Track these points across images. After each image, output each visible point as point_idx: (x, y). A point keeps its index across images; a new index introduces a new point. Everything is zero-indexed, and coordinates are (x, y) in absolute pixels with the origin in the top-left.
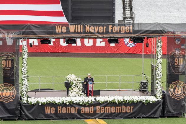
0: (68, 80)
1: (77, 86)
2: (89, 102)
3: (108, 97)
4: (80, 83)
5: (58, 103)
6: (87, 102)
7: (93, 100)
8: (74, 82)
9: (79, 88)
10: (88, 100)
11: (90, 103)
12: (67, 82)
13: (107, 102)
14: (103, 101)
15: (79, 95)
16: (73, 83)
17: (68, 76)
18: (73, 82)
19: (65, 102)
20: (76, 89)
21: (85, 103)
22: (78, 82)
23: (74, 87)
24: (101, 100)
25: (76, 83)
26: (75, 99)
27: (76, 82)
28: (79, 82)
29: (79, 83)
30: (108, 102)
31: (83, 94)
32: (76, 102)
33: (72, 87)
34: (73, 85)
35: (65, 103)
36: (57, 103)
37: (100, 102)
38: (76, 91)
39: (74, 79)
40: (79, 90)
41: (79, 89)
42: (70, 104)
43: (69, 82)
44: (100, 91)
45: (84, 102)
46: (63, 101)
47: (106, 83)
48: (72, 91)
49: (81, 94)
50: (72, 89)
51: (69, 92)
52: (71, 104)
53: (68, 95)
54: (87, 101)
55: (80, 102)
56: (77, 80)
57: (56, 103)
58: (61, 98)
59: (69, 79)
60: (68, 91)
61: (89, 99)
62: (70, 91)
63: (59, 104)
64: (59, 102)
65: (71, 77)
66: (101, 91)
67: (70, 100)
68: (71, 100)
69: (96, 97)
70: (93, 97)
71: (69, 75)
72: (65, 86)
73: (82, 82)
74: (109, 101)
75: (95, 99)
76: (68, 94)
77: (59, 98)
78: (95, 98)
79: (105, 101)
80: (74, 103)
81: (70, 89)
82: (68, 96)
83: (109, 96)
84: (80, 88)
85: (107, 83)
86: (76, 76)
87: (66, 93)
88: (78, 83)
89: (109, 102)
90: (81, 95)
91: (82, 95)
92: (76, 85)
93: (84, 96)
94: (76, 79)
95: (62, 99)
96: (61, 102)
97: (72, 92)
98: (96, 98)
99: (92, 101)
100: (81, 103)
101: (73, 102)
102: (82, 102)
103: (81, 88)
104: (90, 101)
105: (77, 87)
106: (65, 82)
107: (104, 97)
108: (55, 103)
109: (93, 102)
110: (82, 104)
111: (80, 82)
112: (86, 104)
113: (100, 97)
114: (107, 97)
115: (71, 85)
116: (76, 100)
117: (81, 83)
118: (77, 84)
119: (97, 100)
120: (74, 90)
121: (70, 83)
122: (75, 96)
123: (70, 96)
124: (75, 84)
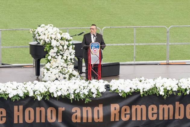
0: (38, 38)
1: (61, 53)
2: (93, 93)
3: (141, 81)
4: (68, 46)
5: (14, 96)
6: (87, 93)
7: (103, 89)
8: (54, 43)
9: (65, 58)
10: (89, 88)
11: (94, 96)
12: (35, 43)
13: (137, 92)
14: (127, 90)
15: (67, 76)
16: (51, 47)
17: (39, 29)
18: (52, 44)
19: (31, 94)
20: (60, 61)
21: (82, 96)
22: (63, 42)
23: (54, 58)
24: (123, 89)
25: (58, 47)
26: (56, 86)
27: (58, 44)
28: (67, 43)
29: (65, 47)
30: (139, 92)
31: (76, 73)
32: (59, 94)
33: (49, 58)
34: (52, 51)
35: (33, 98)
36: (10, 96)
37: (120, 95)
38: (58, 67)
39: (53, 37)
40: (65, 65)
41: (66, 61)
42: (43, 99)
43: (42, 43)
44: (118, 65)
45: (78, 95)
46: (26, 92)
47: (133, 46)
48: (48, 65)
49: (71, 74)
50: (49, 61)
51: (42, 69)
52: (47, 98)
53: (39, 77)
54: (88, 90)
55: (69, 94)
56: (62, 39)
57: (8, 98)
58: (21, 84)
59: (40, 37)
60: (38, 67)
61: (91, 86)
62: (43, 66)
63: (18, 99)
64: (18, 96)
65: (46, 32)
66: (121, 67)
67: (43, 91)
68: (46, 90)
69: (109, 82)
70: (101, 81)
71: (39, 26)
72: (31, 53)
73: (73, 44)
74: (141, 91)
75: (107, 87)
76: (38, 73)
77: (15, 84)
78: (106, 83)
79: (133, 90)
80: (55, 96)
81: (43, 61)
82: (38, 80)
83: (143, 78)
84: (69, 58)
85: (136, 46)
86: (58, 29)
87: (33, 71)
88: (63, 46)
89: (142, 93)
90: (71, 76)
91: (74, 76)
92: (58, 52)
93: (78, 78)
94: (59, 37)
95: (25, 86)
96: (21, 95)
97: (48, 70)
98: (110, 84)
99: (100, 91)
100: (72, 97)
101: (53, 93)
102: (74, 93)
103: (71, 59)
104: (93, 90)
105: (60, 56)
106: (31, 45)
107: (129, 80)
108: (6, 98)
109: (102, 93)
110: (73, 99)
111: (69, 44)
112: (84, 100)
113: (121, 81)
114: (136, 81)
115: (47, 52)
116: (59, 88)
117: (71, 46)
118: (61, 48)
119: (113, 89)
120: (54, 63)
121: (42, 47)
122: (57, 79)
123: (43, 80)
124: (56, 50)
